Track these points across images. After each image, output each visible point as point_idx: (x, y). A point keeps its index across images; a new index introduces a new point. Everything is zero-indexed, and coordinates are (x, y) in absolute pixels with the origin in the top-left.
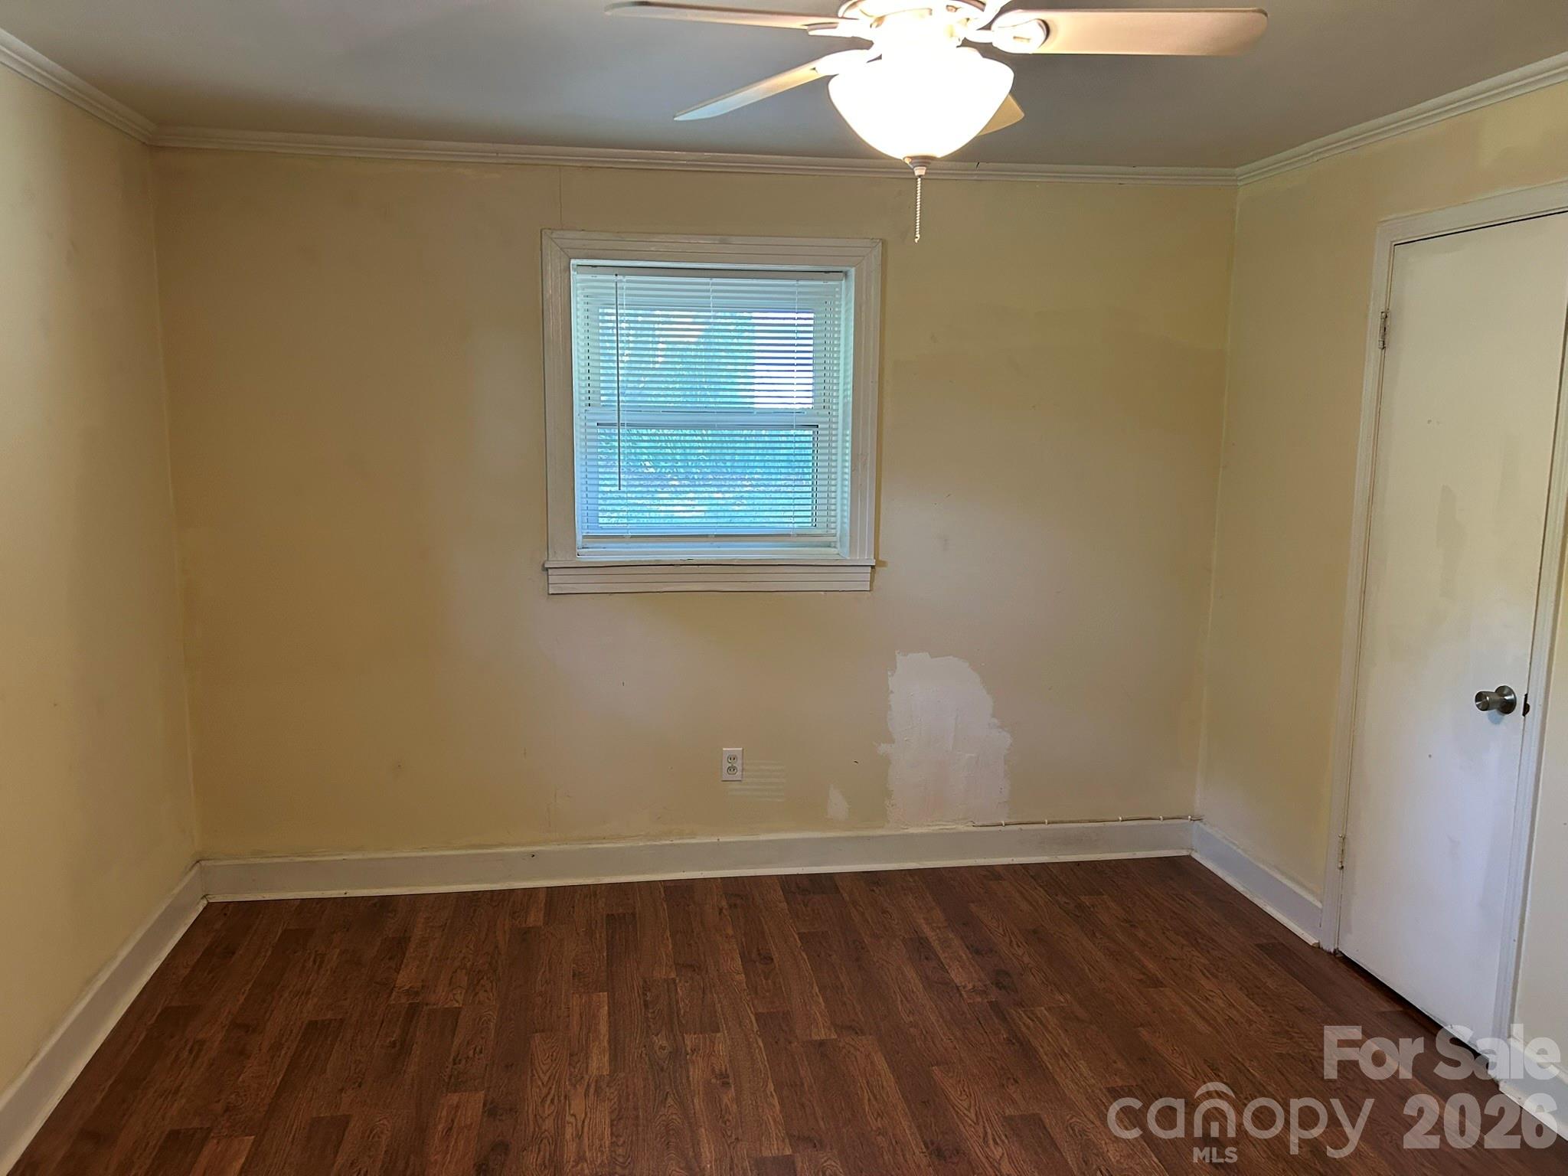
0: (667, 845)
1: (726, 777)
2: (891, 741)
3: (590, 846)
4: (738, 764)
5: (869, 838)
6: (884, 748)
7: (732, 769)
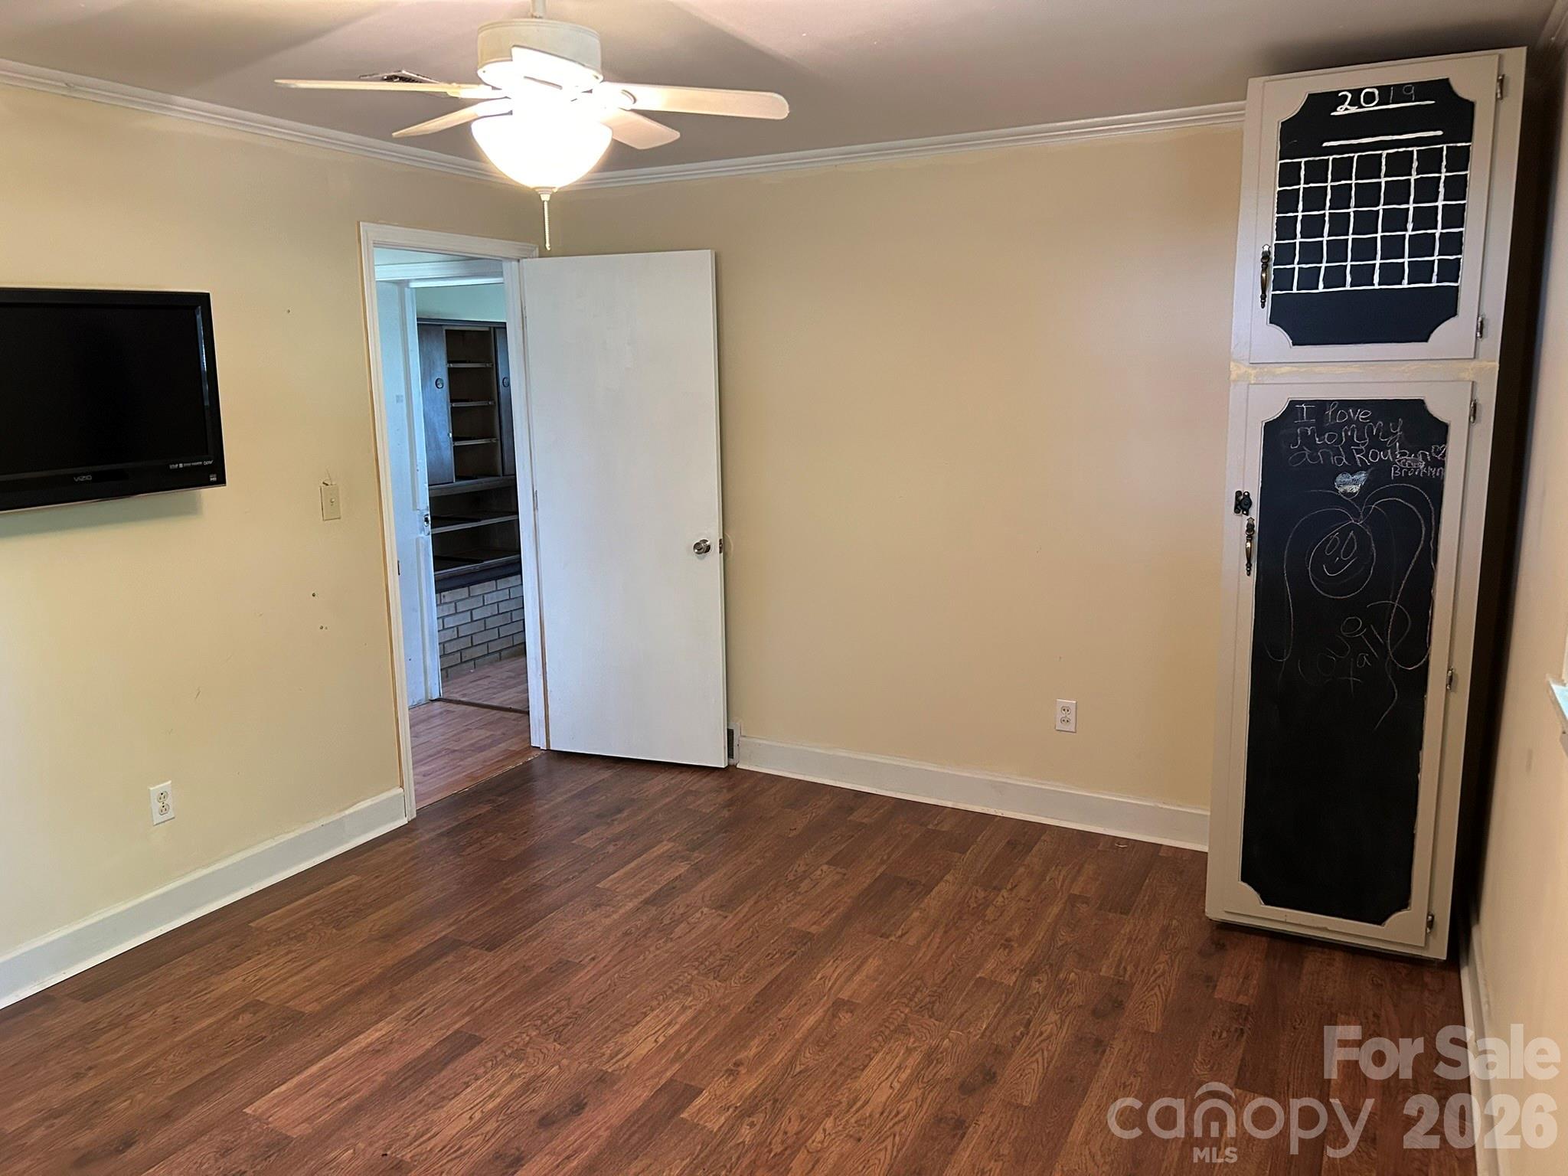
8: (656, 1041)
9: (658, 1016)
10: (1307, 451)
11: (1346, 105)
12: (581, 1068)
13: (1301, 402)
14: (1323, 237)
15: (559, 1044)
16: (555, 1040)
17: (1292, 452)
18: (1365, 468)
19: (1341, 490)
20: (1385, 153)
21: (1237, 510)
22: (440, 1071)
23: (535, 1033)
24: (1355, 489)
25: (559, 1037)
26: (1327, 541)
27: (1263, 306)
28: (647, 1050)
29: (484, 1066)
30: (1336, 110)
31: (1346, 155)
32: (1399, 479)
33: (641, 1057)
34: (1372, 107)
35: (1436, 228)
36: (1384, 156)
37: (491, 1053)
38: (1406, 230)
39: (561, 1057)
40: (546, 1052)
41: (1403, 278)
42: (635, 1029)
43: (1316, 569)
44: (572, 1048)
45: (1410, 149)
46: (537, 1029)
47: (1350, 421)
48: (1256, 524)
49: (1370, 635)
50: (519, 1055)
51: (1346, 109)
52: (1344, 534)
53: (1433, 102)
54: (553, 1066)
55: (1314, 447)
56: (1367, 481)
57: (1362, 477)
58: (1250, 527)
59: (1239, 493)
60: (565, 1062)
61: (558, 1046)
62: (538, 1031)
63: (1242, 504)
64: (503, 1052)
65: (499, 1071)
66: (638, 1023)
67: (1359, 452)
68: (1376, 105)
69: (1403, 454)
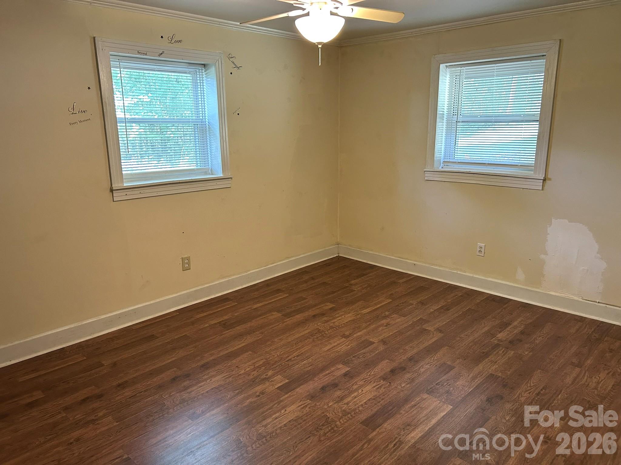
0: (455, 273)
1: (478, 254)
2: (546, 254)
3: (432, 267)
4: (483, 250)
5: (531, 291)
6: (543, 256)
7: (480, 251)
8: (286, 411)
9: (279, 423)
12: (319, 403)
15: (327, 416)
16: (329, 418)
22: (377, 411)
23: (337, 423)
25: (326, 419)
28: (291, 407)
29: (359, 411)
33: (295, 404)
37: (357, 416)
39: (327, 409)
40: (333, 413)
42: (292, 418)
44: (322, 413)
46: (336, 425)
50: (345, 413)
54: (331, 406)
60: (326, 407)
61: (328, 414)
62: (336, 424)
64: (351, 416)
65: (353, 407)
66: (290, 421)
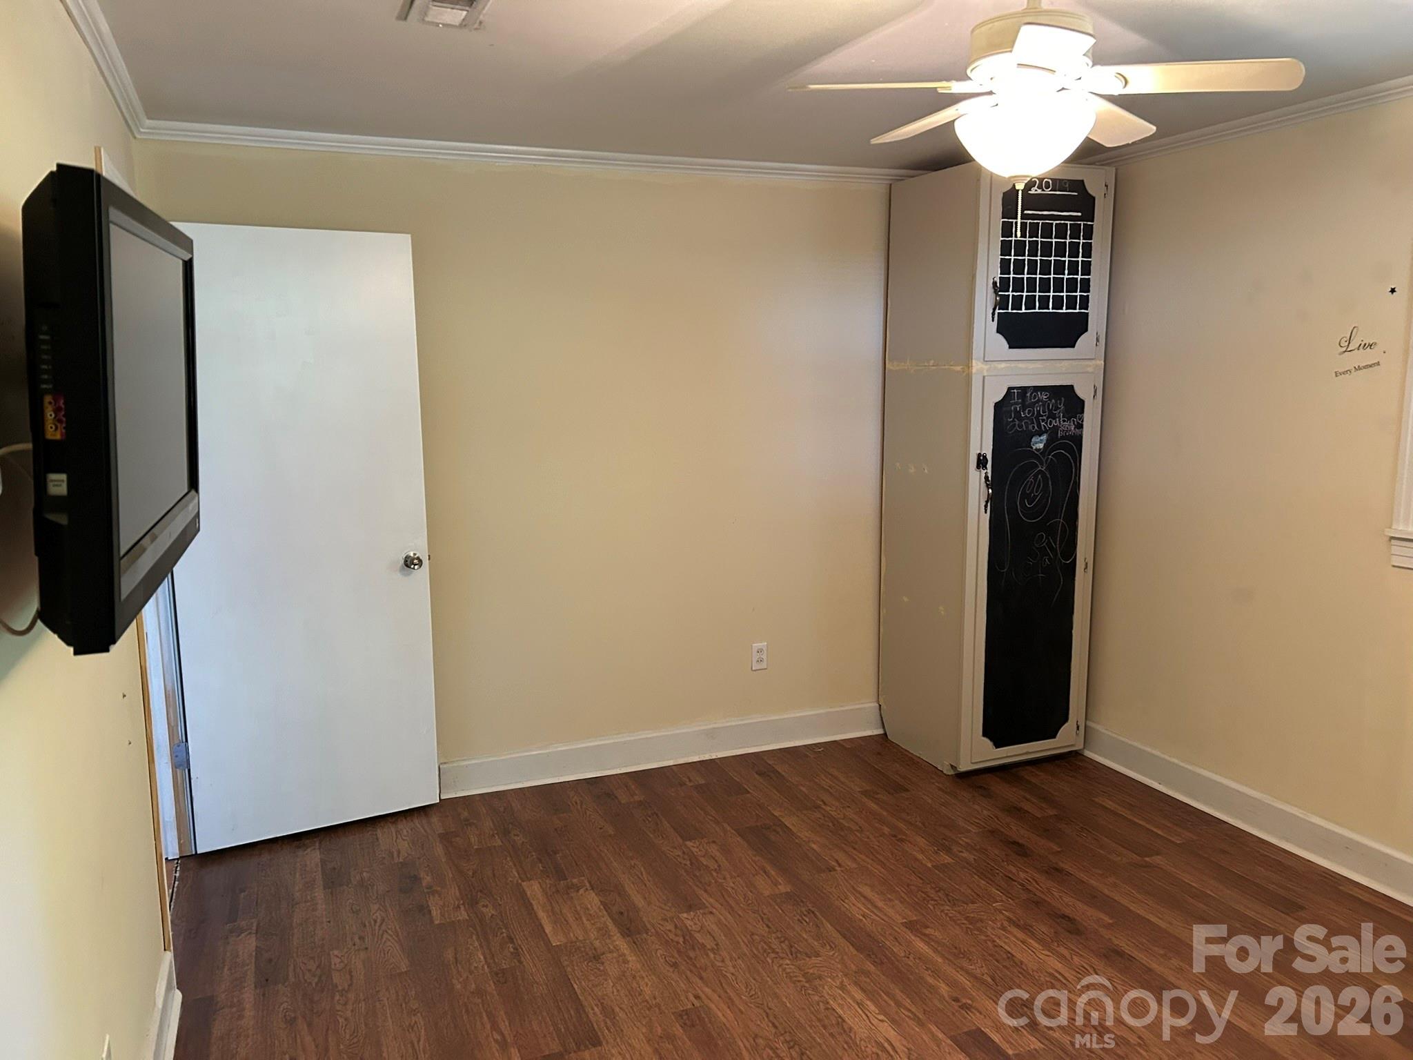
10: (1017, 422)
11: (1036, 188)
13: (1014, 388)
14: (1024, 274)
17: (1008, 423)
18: (1046, 431)
19: (1034, 448)
20: (1055, 222)
21: (978, 467)
24: (1041, 446)
26: (1028, 482)
27: (993, 321)
30: (1030, 190)
31: (1035, 221)
32: (1062, 438)
34: (1048, 192)
35: (1078, 275)
36: (1054, 224)
38: (1064, 275)
41: (1063, 306)
43: (1022, 503)
45: (1066, 222)
47: (1039, 401)
48: (990, 475)
49: (1049, 544)
51: (1036, 190)
52: (1036, 477)
53: (1076, 194)
55: (1020, 419)
56: (1047, 440)
57: (1044, 437)
58: (986, 478)
59: (979, 455)
63: (981, 462)
67: (1043, 420)
68: (1050, 191)
69: (1064, 421)
